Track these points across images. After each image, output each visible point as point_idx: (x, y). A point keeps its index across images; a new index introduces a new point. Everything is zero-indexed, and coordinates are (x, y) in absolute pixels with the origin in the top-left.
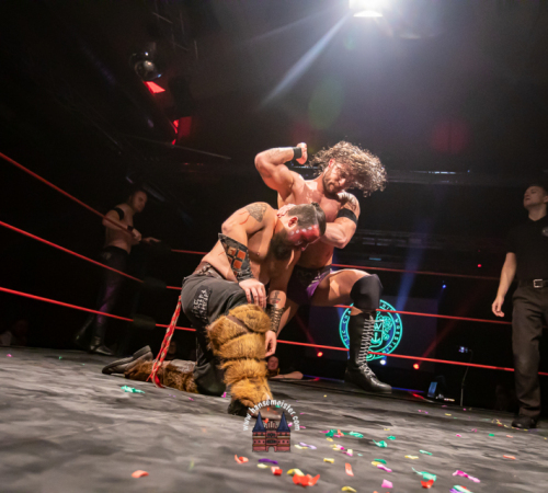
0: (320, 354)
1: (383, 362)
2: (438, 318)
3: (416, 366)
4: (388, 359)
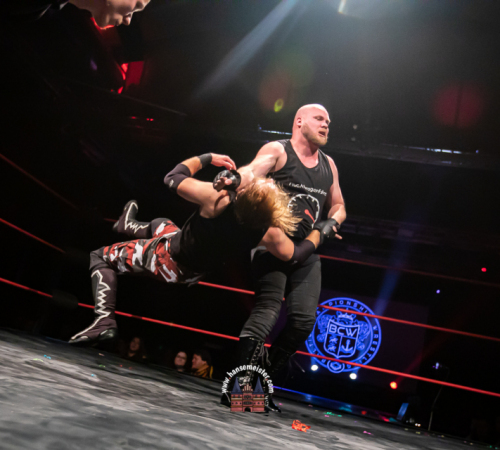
1: (353, 376)
2: (427, 329)
4: (361, 372)
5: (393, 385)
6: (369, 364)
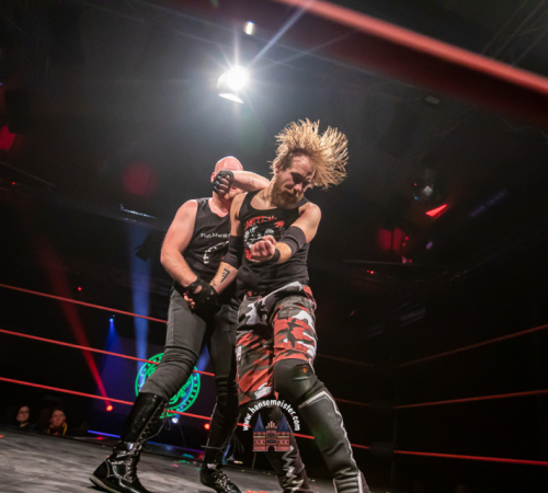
0: (110, 408)
1: (175, 421)
5: (207, 426)
6: (186, 412)
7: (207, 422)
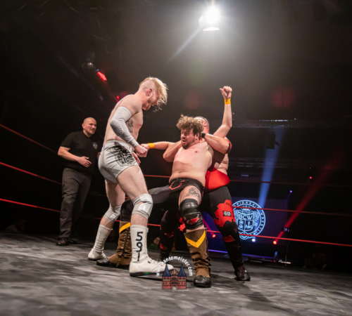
0: (214, 236)
1: (254, 240)
3: (275, 243)
4: (257, 238)
7: (274, 240)
